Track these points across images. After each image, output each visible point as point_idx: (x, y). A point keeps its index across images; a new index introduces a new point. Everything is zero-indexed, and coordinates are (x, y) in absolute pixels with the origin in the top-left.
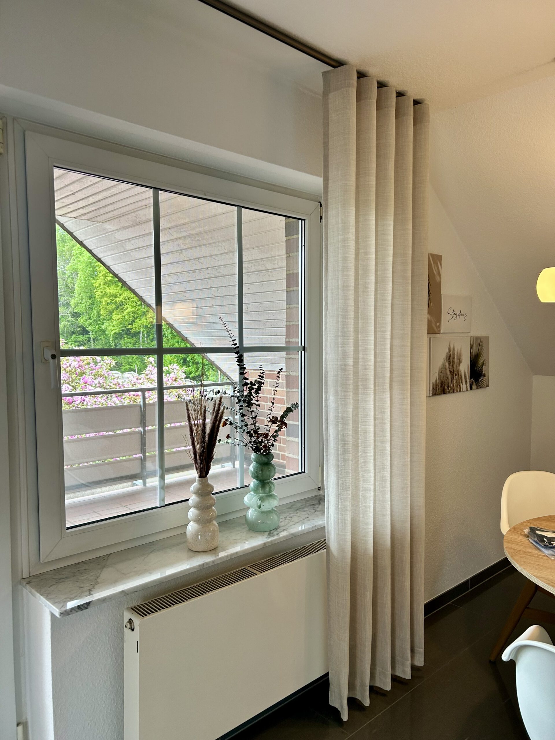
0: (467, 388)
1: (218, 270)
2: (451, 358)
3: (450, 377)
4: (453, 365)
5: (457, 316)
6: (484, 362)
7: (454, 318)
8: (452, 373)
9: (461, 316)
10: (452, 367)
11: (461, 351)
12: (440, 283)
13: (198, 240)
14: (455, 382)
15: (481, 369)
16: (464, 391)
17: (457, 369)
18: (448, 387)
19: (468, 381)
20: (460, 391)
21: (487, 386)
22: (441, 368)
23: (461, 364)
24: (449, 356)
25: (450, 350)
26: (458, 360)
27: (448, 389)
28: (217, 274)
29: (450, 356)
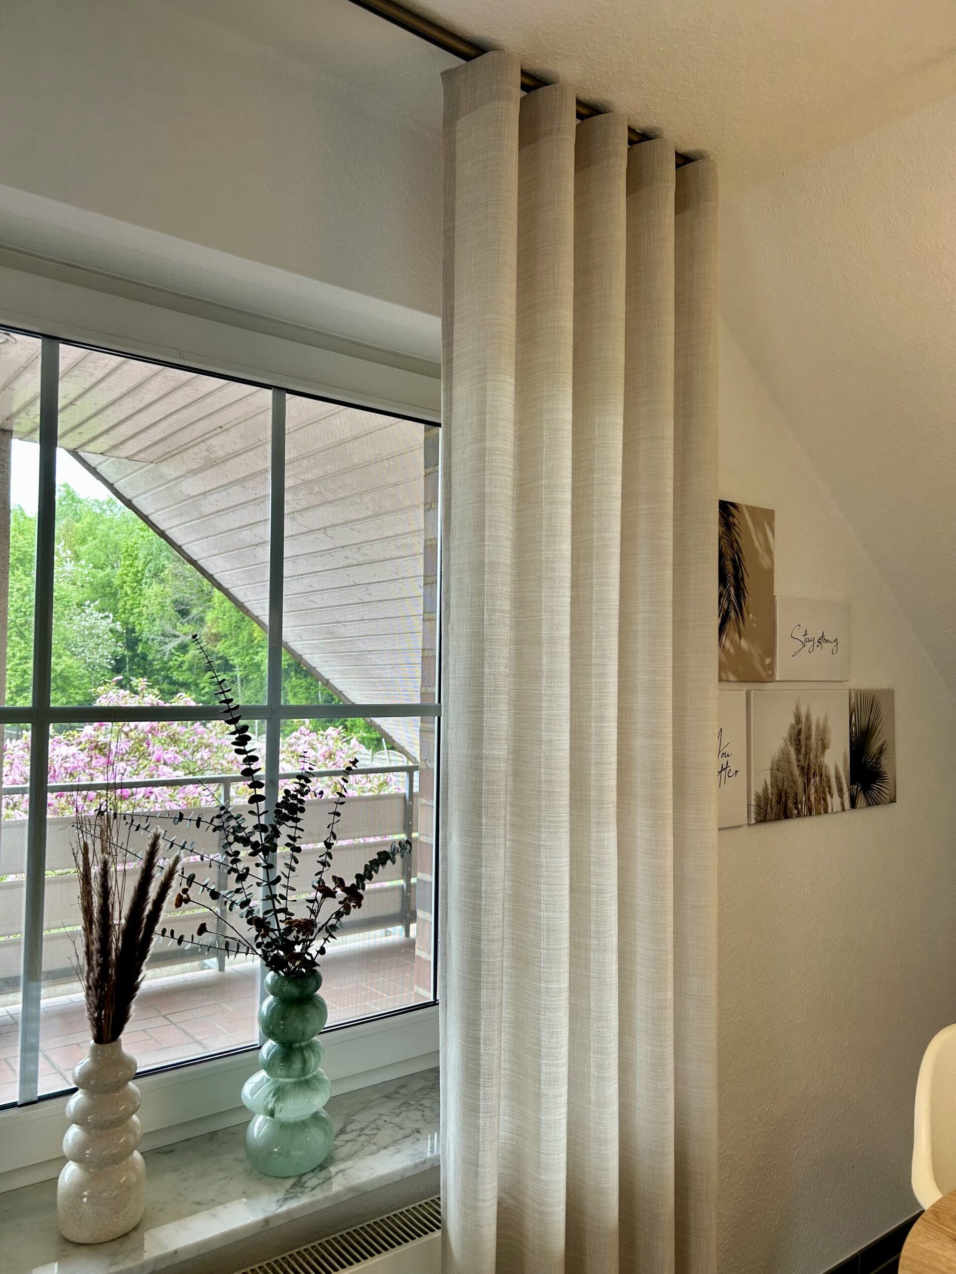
0: (843, 804)
1: (362, 551)
2: (803, 737)
3: (800, 781)
4: (807, 754)
5: (816, 645)
6: (882, 745)
7: (807, 648)
8: (806, 771)
9: (824, 644)
10: (805, 756)
11: (826, 721)
12: (771, 572)
13: (319, 493)
14: (813, 791)
15: (875, 763)
16: (837, 812)
17: (817, 762)
18: (796, 804)
19: (845, 788)
20: (826, 812)
21: (893, 800)
22: (776, 759)
23: (827, 752)
24: (796, 732)
25: (798, 720)
26: (820, 743)
27: (797, 808)
28: (361, 559)
29: (799, 732)
